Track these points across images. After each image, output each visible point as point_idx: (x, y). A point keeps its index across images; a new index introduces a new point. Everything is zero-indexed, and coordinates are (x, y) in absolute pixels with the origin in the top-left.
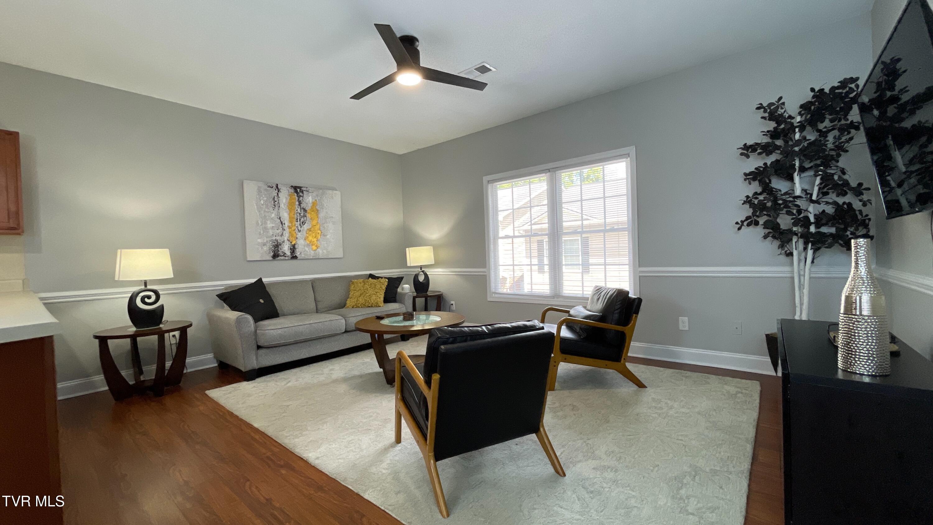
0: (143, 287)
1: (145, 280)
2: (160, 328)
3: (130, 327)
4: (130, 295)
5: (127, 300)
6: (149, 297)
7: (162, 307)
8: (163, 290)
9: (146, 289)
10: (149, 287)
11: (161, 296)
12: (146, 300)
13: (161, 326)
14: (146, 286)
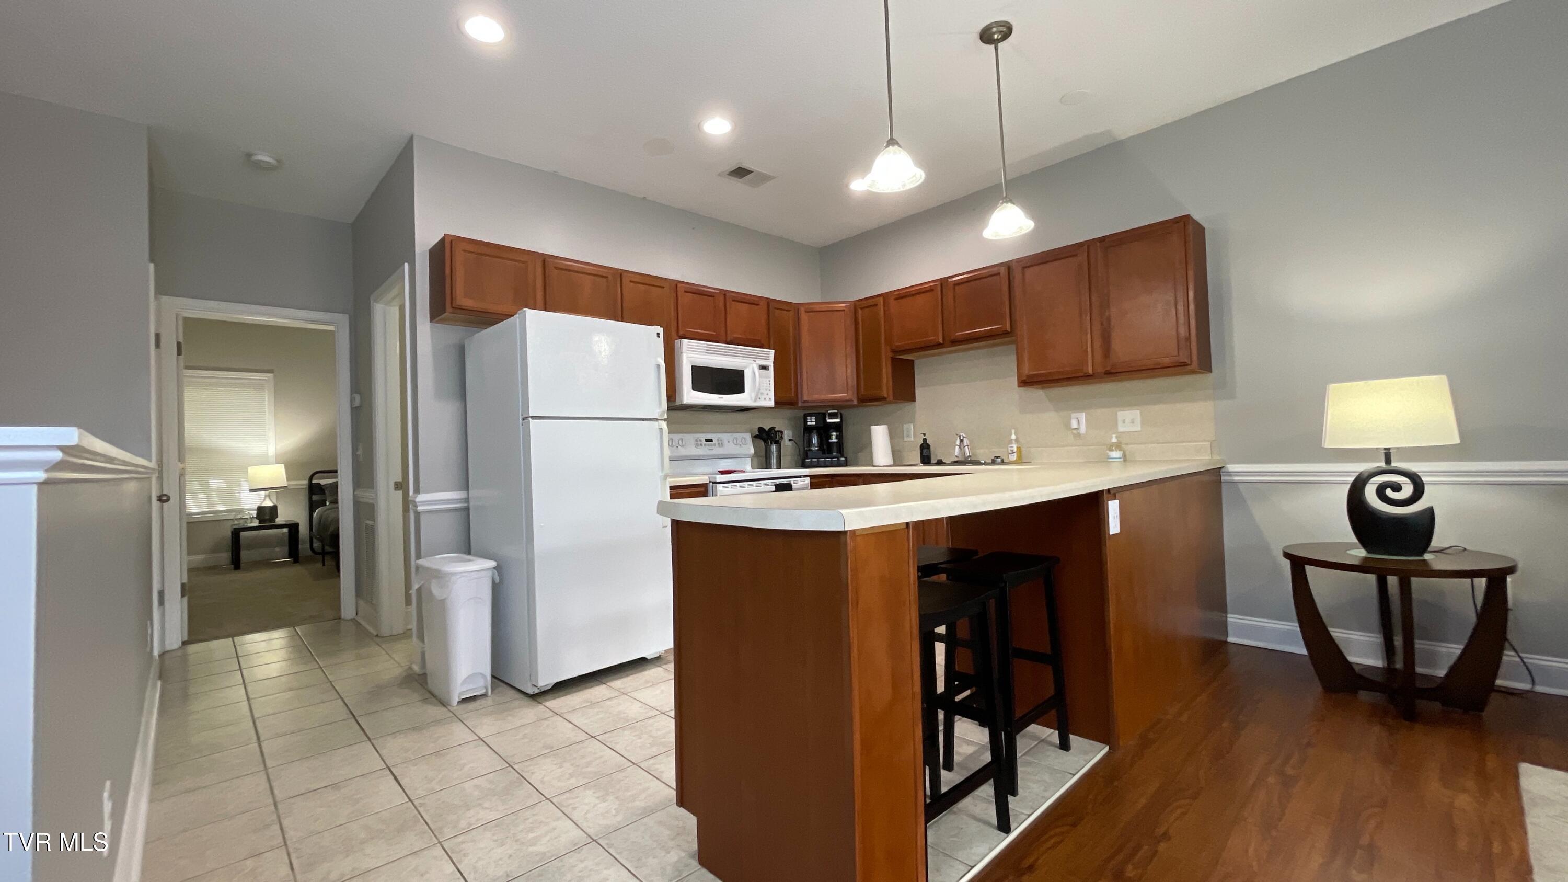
0: (1382, 464)
1: (1385, 449)
2: (1425, 562)
3: (1351, 546)
4: (1351, 479)
5: (1347, 488)
6: (1397, 488)
7: (1430, 513)
8: (1432, 473)
9: (1388, 468)
10: (1395, 464)
11: (1427, 488)
12: (1389, 492)
13: (1427, 556)
14: (1388, 461)
